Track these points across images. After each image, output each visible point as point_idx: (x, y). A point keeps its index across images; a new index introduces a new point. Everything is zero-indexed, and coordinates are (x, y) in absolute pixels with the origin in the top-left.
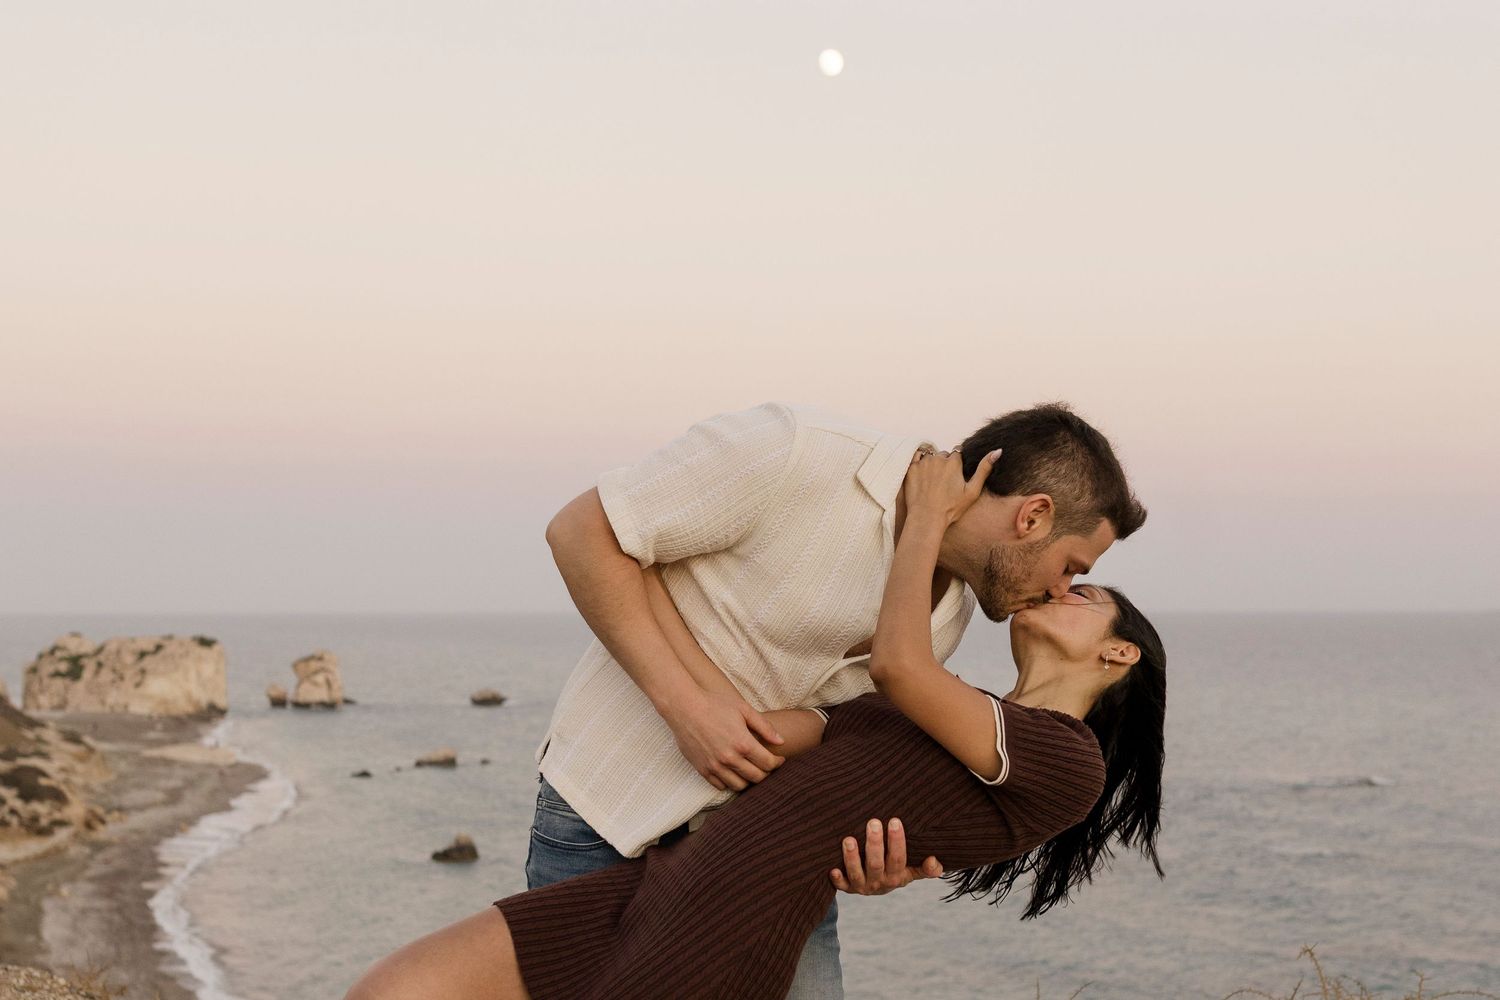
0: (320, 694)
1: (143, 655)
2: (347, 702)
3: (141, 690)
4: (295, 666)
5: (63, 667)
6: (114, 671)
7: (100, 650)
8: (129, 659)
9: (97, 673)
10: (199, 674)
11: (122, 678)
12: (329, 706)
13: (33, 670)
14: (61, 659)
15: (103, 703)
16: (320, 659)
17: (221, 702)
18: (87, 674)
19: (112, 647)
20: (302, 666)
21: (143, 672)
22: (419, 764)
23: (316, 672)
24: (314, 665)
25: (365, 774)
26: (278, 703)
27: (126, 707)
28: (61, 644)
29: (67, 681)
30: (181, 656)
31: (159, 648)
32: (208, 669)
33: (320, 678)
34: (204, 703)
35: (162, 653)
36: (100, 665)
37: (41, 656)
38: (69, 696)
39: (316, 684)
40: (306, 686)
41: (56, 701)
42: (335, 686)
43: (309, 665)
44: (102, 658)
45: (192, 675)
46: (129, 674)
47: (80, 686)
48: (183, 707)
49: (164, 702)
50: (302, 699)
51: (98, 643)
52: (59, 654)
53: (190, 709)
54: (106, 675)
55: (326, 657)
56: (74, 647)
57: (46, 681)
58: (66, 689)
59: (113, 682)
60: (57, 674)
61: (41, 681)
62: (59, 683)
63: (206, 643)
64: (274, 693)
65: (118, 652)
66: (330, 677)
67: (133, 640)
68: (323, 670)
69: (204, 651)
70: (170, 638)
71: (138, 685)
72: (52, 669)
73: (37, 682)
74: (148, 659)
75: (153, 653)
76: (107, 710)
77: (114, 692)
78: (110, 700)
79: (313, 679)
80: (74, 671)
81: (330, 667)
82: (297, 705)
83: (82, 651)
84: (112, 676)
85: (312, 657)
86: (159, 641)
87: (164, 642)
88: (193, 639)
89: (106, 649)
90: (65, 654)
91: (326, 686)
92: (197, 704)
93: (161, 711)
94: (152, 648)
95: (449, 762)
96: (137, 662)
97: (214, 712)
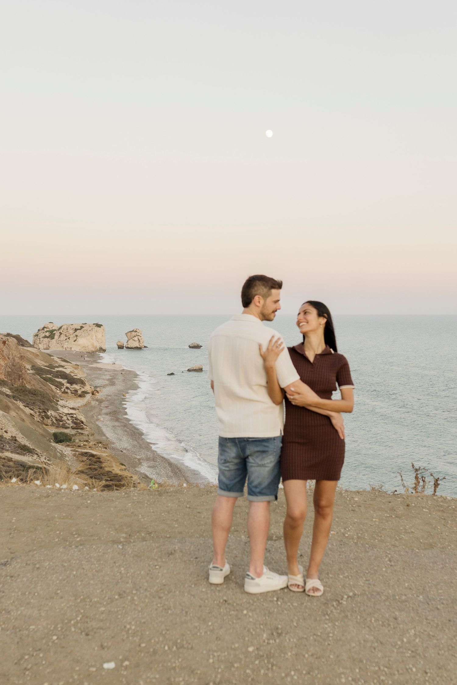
0: (136, 344)
1: (76, 330)
2: (145, 347)
3: (76, 343)
4: (126, 334)
5: (47, 334)
6: (66, 336)
7: (61, 328)
8: (71, 332)
9: (60, 336)
10: (96, 336)
11: (69, 338)
12: (139, 348)
13: (37, 335)
14: (46, 332)
15: (63, 347)
16: (136, 331)
17: (104, 348)
18: (56, 337)
19: (65, 327)
20: (129, 334)
21: (77, 336)
22: (189, 370)
23: (135, 336)
24: (134, 334)
26: (121, 347)
27: (71, 348)
28: (46, 326)
29: (49, 339)
30: (90, 330)
31: (82, 327)
32: (99, 335)
33: (136, 339)
34: (98, 347)
35: (83, 329)
36: (61, 334)
37: (39, 330)
38: (50, 345)
39: (135, 341)
40: (131, 341)
41: (45, 346)
42: (141, 341)
43: (133, 333)
44: (61, 331)
45: (94, 337)
46: (71, 336)
47: (54, 340)
48: (91, 349)
49: (84, 347)
50: (129, 346)
51: (59, 326)
52: (45, 329)
53: (93, 349)
54: (63, 337)
55: (138, 331)
56: (51, 327)
57: (42, 339)
58: (49, 341)
60: (45, 337)
61: (40, 339)
62: (46, 339)
63: (99, 326)
64: (119, 344)
65: (67, 329)
66: (139, 337)
67: (72, 325)
68: (137, 335)
69: (98, 329)
70: (86, 324)
71: (75, 341)
72: (44, 335)
73: (38, 339)
74: (78, 331)
75: (80, 329)
76: (64, 349)
77: (67, 343)
78: (65, 346)
79: (133, 339)
80: (51, 336)
81: (139, 334)
82: (128, 348)
83: (54, 328)
84: (65, 338)
85: (133, 331)
86: (81, 325)
87: (83, 325)
88: (94, 324)
89: (63, 328)
90: (48, 330)
91: (138, 341)
92: (96, 347)
93: (83, 350)
94: (79, 327)
95: (200, 370)
96: (74, 332)
97: (102, 350)
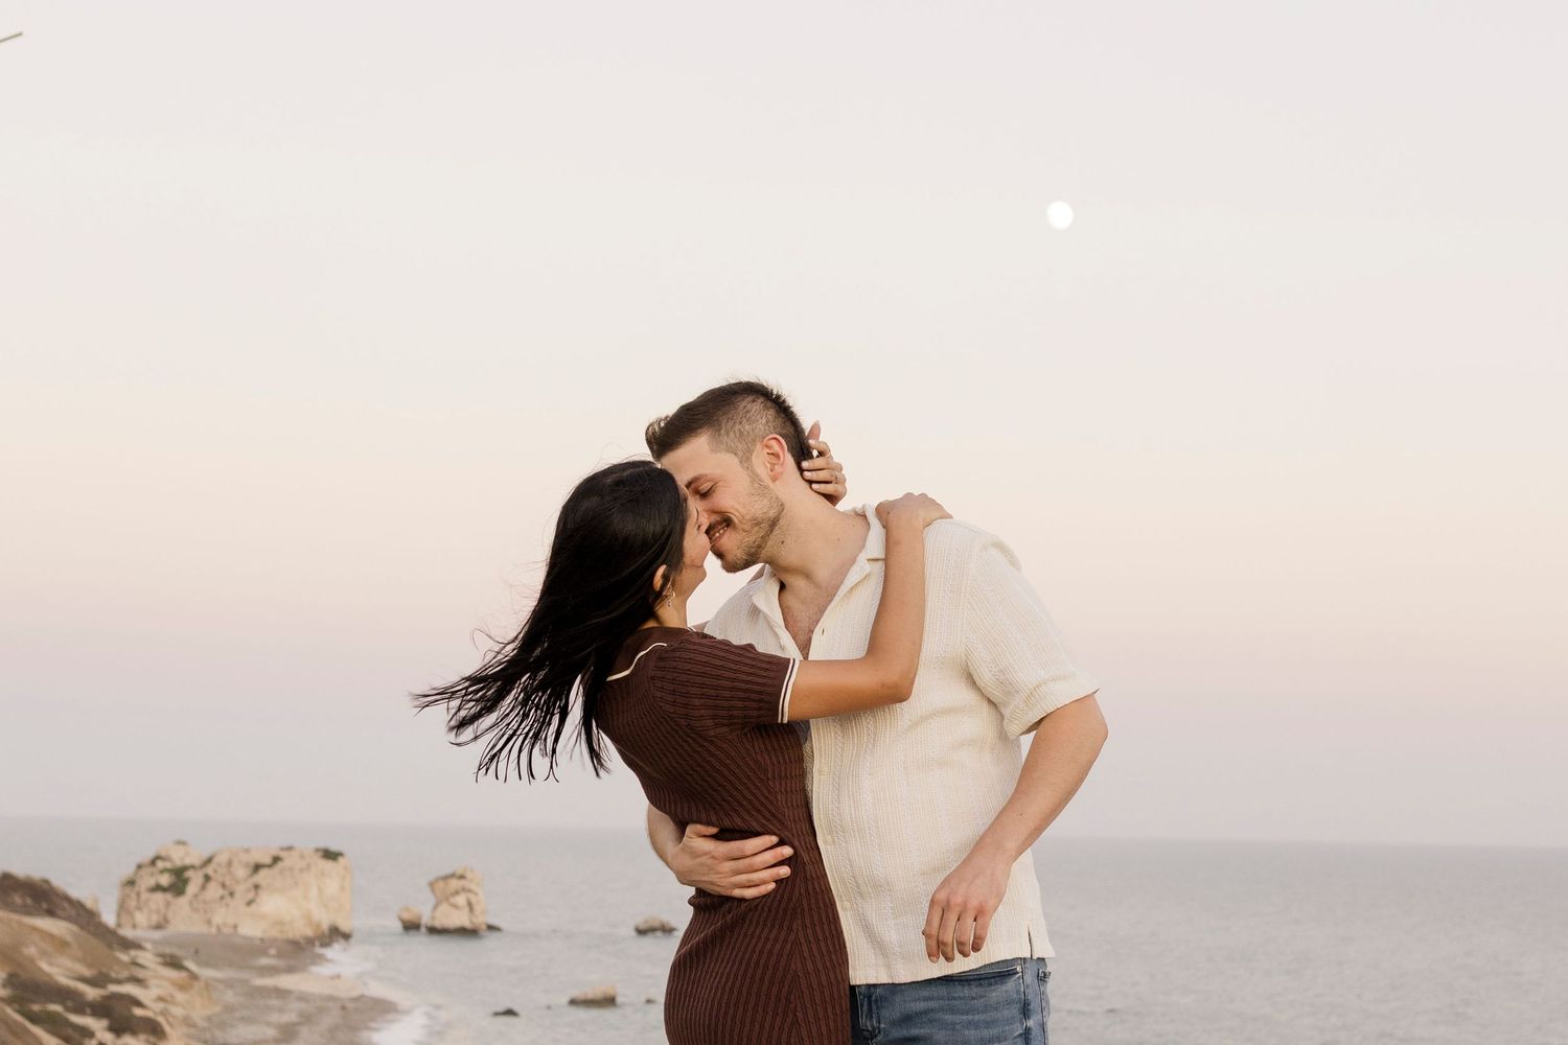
0: (460, 919)
1: (257, 867)
2: (491, 928)
3: (254, 907)
4: (432, 885)
5: (165, 880)
6: (223, 886)
7: (209, 861)
8: (241, 872)
9: (203, 887)
10: (320, 890)
11: (232, 894)
12: (470, 933)
13: (131, 883)
14: (163, 871)
15: (209, 922)
16: (462, 877)
17: (344, 926)
18: (191, 889)
19: (222, 858)
20: (441, 884)
21: (257, 887)
22: (573, 1002)
23: (457, 893)
24: (454, 884)
25: (510, 1012)
26: (411, 926)
27: (235, 927)
28: (163, 854)
29: (169, 896)
30: (301, 870)
31: (276, 860)
32: (332, 887)
33: (461, 900)
34: (325, 927)
35: (280, 865)
36: (207, 878)
37: (140, 867)
38: (170, 915)
39: (455, 906)
40: (444, 907)
41: (155, 919)
42: (478, 909)
43: (449, 884)
44: (209, 870)
45: (313, 892)
46: (239, 889)
47: (183, 901)
48: (302, 930)
49: (280, 923)
50: (438, 924)
51: (206, 855)
52: (160, 864)
53: (309, 933)
54: (213, 891)
55: (469, 875)
56: (179, 857)
57: (145, 896)
58: (168, 904)
59: (222, 898)
60: (158, 888)
61: (138, 894)
62: (159, 896)
63: (330, 855)
64: (406, 916)
65: (229, 864)
66: (473, 899)
67: (247, 851)
68: (465, 890)
69: (328, 865)
70: (290, 848)
71: (249, 903)
72: (152, 882)
73: (134, 896)
74: (263, 873)
75: (269, 866)
76: (213, 930)
77: (222, 911)
78: (217, 919)
79: (452, 900)
80: (178, 882)
81: (472, 886)
82: (433, 931)
83: (188, 862)
84: (221, 892)
85: (453, 875)
86: (276, 852)
87: (282, 854)
88: (317, 850)
89: (215, 861)
90: (168, 865)
91: (467, 909)
92: (318, 925)
93: (274, 933)
94: (268, 860)
95: (609, 1001)
96: (251, 876)
97: (336, 934)
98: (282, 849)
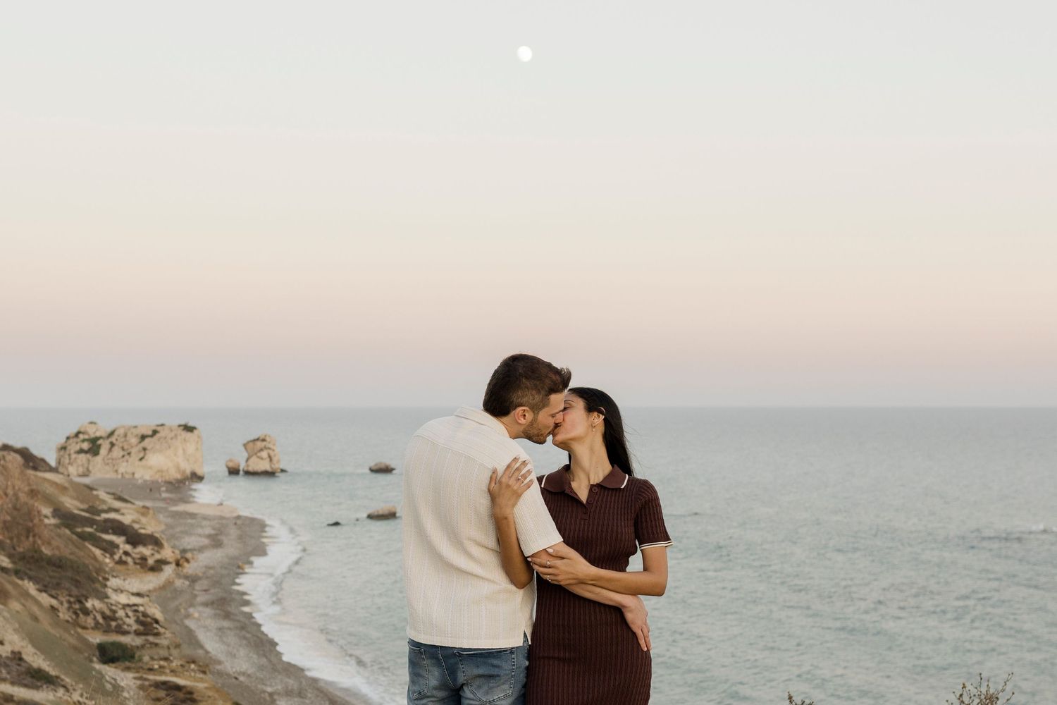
0: (264, 466)
1: (143, 437)
2: (282, 471)
3: (144, 461)
4: (245, 445)
5: (86, 446)
6: (123, 449)
7: (112, 433)
8: (134, 441)
9: (110, 450)
10: (184, 450)
11: (129, 454)
12: (270, 474)
13: (64, 448)
14: (83, 441)
15: (116, 471)
16: (264, 440)
17: (199, 472)
18: (103, 451)
19: (121, 432)
20: (251, 444)
21: (145, 449)
22: (370, 517)
23: (261, 450)
24: (259, 444)
25: (337, 524)
26: (234, 472)
27: (133, 474)
28: (82, 430)
29: (88, 456)
30: (172, 439)
31: (155, 432)
32: (191, 448)
33: (264, 454)
34: (188, 472)
35: (158, 435)
36: (112, 445)
37: (68, 438)
38: (91, 468)
39: (262, 459)
40: (254, 459)
41: (81, 470)
42: (275, 459)
43: (257, 445)
44: (113, 439)
45: (180, 452)
46: (134, 451)
47: (99, 459)
48: (174, 475)
49: (160, 471)
50: (251, 469)
51: (109, 430)
52: (81, 436)
53: (179, 476)
54: (117, 452)
55: (268, 439)
56: (93, 432)
57: (74, 456)
58: (89, 461)
59: (123, 456)
60: (81, 451)
61: (69, 455)
62: (82, 456)
63: (189, 429)
64: (231, 465)
65: (125, 436)
66: (271, 452)
67: (136, 427)
68: (266, 448)
69: (189, 435)
70: (162, 425)
71: (141, 459)
72: (78, 448)
73: (67, 457)
74: (147, 440)
75: (152, 436)
76: (120, 476)
77: (125, 464)
78: (122, 470)
79: (259, 454)
80: (94, 448)
81: (271, 446)
82: (248, 473)
83: (98, 434)
84: (122, 453)
85: (258, 439)
86: (154, 428)
87: (158, 429)
88: (180, 426)
89: (116, 433)
90: (86, 437)
91: (268, 460)
92: (184, 472)
93: (158, 477)
94: (150, 433)
95: (392, 516)
96: (140, 442)
97: (197, 477)
98: (158, 426)
